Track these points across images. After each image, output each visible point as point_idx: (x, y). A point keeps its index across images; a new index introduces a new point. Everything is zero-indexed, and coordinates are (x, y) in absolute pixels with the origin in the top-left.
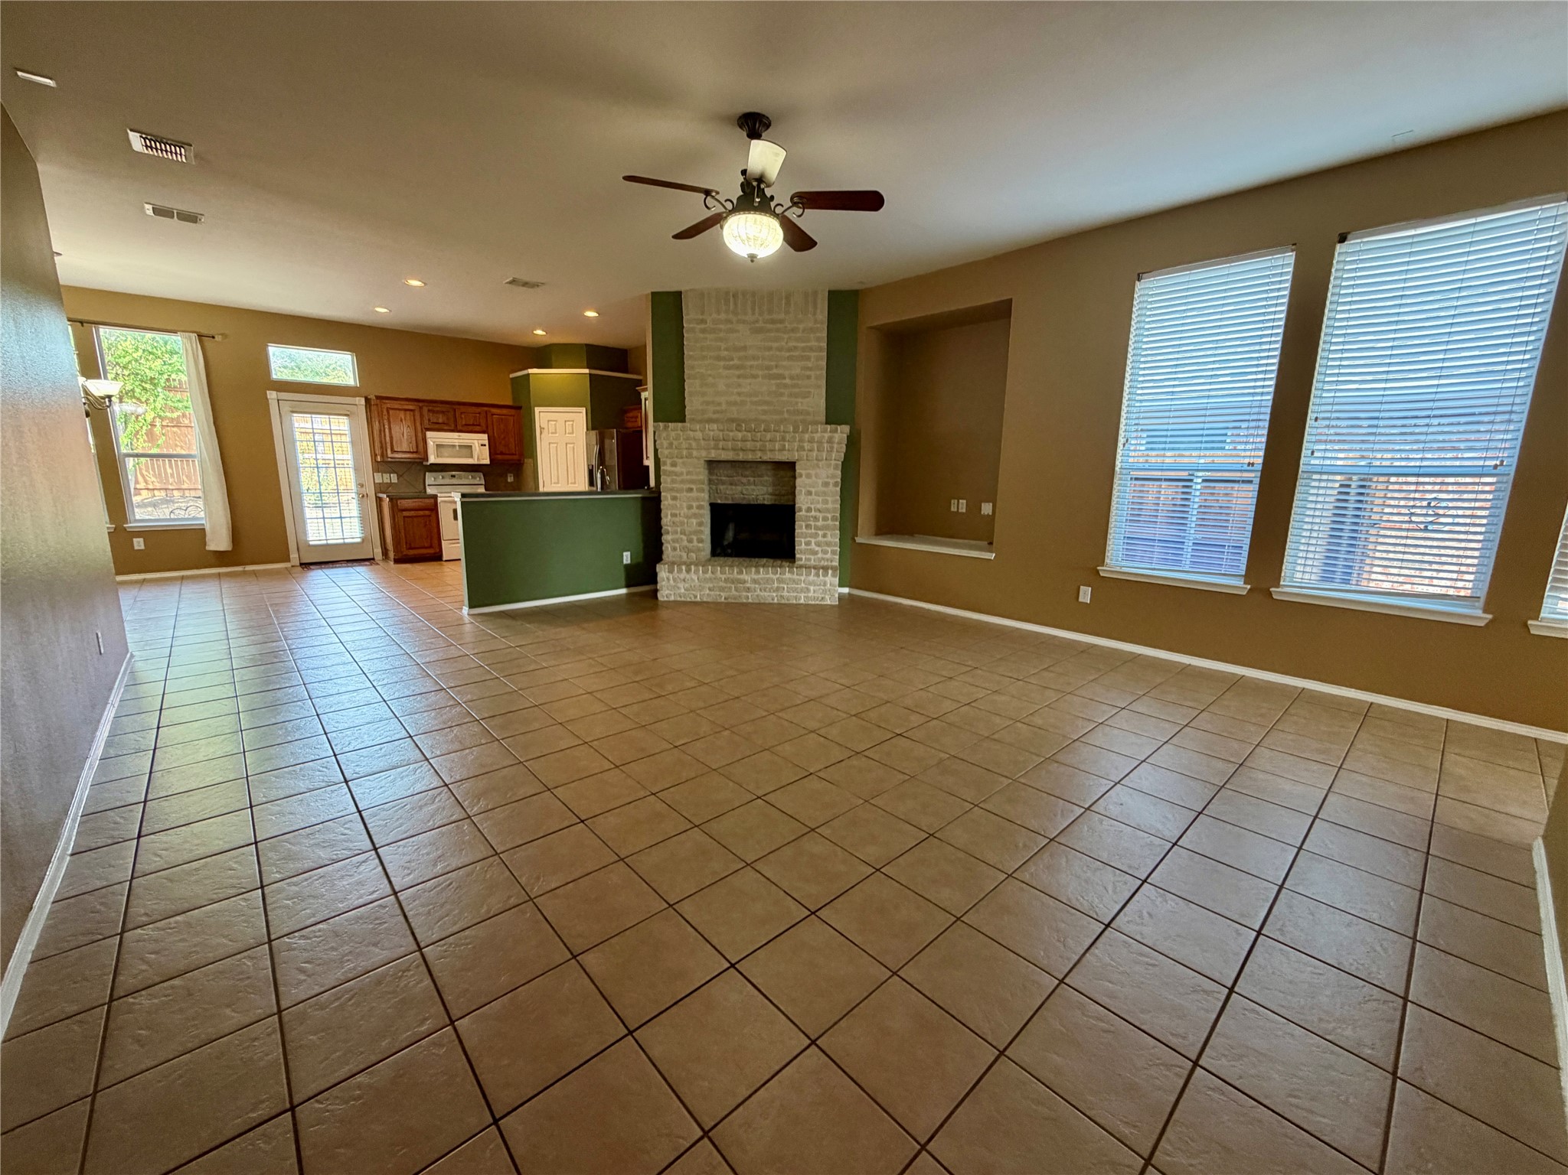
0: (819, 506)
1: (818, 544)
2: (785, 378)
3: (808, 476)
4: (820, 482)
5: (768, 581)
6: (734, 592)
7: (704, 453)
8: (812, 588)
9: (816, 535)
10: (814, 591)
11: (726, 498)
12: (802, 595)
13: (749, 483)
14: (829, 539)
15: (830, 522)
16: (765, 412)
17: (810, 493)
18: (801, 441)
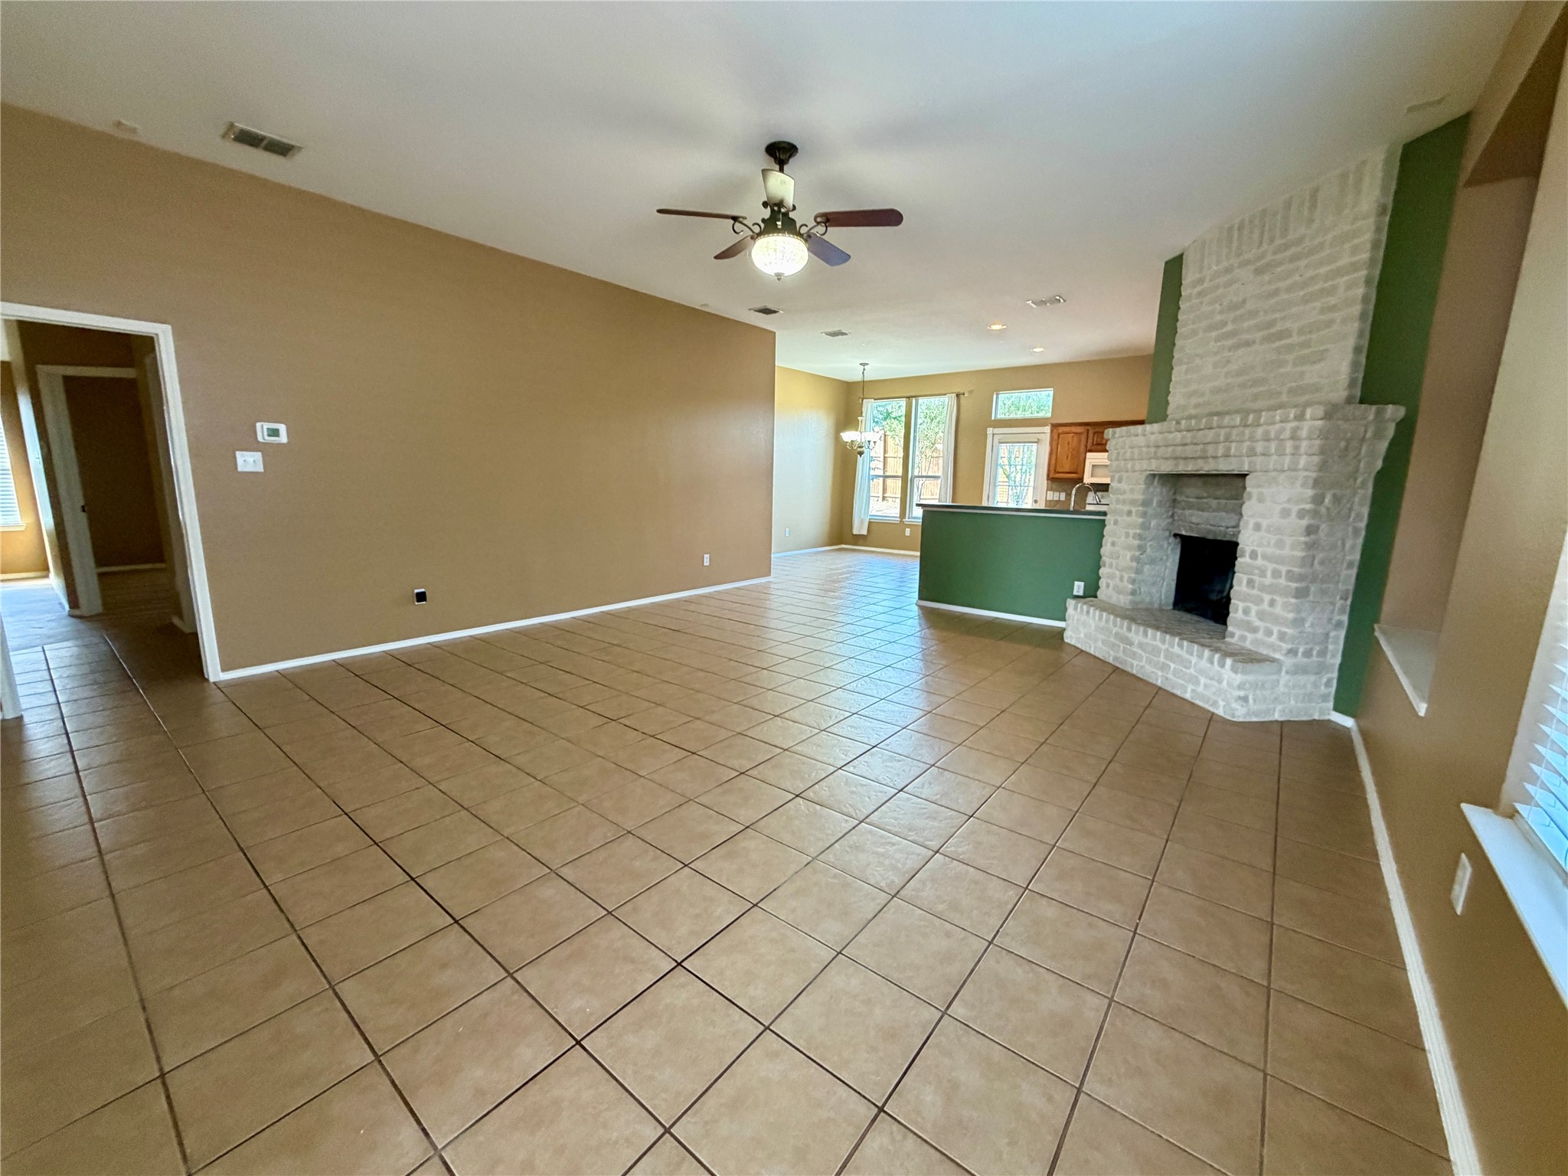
0: (1269, 551)
1: (1261, 616)
2: (1290, 336)
3: (1261, 500)
4: (1278, 508)
5: (1156, 651)
6: (1121, 654)
7: (1145, 465)
8: (1203, 680)
9: (1259, 601)
10: (1206, 686)
11: (1191, 529)
12: (1190, 687)
13: (1218, 510)
14: (1278, 610)
15: (1282, 581)
16: (1256, 397)
17: (1258, 527)
18: (1252, 439)
